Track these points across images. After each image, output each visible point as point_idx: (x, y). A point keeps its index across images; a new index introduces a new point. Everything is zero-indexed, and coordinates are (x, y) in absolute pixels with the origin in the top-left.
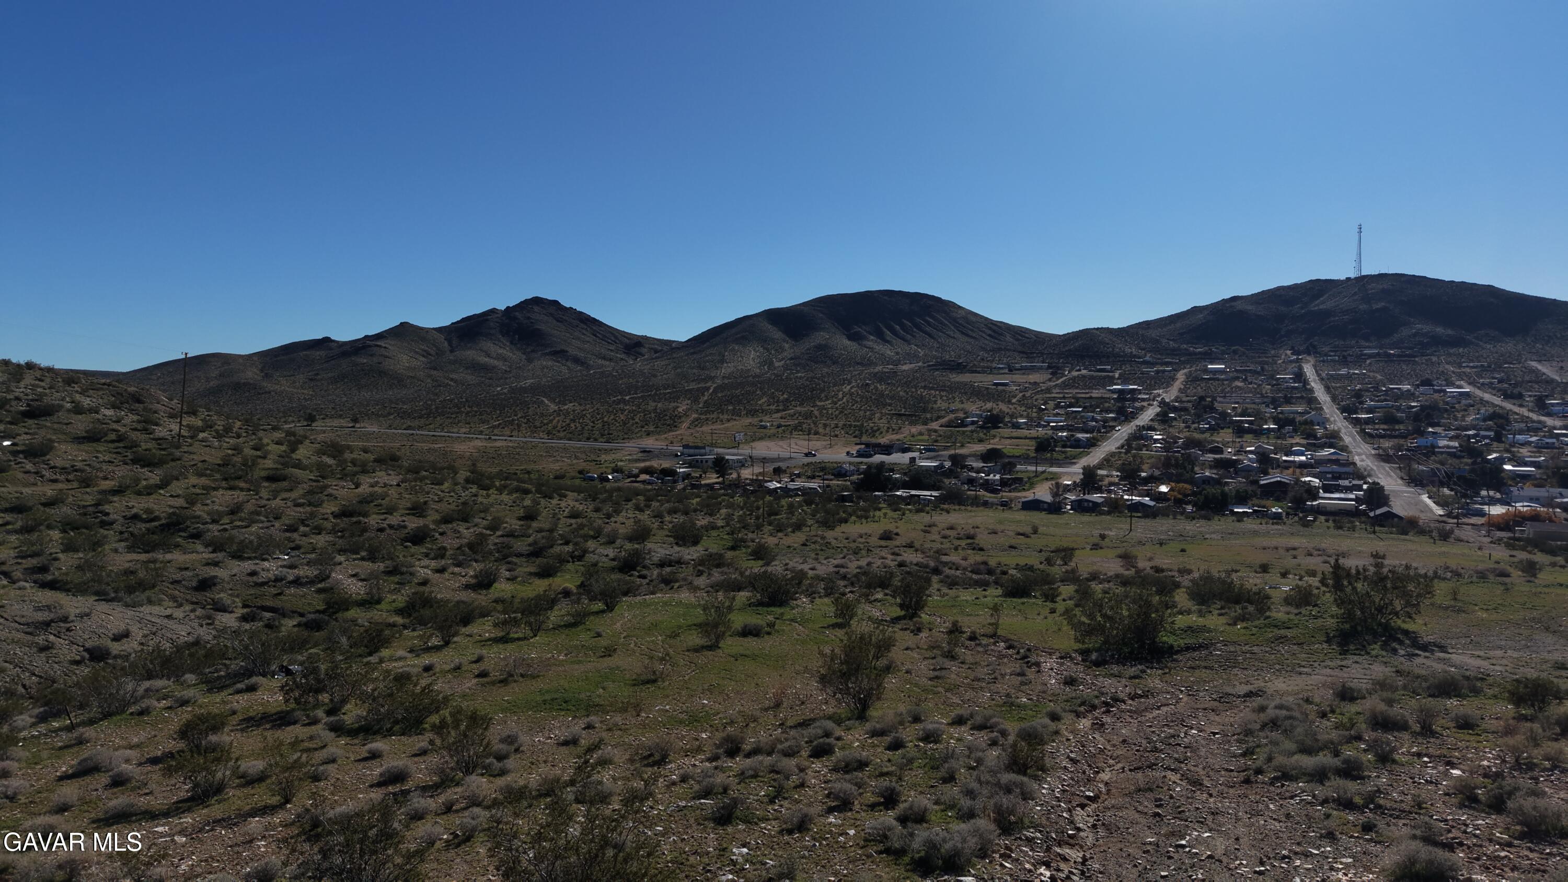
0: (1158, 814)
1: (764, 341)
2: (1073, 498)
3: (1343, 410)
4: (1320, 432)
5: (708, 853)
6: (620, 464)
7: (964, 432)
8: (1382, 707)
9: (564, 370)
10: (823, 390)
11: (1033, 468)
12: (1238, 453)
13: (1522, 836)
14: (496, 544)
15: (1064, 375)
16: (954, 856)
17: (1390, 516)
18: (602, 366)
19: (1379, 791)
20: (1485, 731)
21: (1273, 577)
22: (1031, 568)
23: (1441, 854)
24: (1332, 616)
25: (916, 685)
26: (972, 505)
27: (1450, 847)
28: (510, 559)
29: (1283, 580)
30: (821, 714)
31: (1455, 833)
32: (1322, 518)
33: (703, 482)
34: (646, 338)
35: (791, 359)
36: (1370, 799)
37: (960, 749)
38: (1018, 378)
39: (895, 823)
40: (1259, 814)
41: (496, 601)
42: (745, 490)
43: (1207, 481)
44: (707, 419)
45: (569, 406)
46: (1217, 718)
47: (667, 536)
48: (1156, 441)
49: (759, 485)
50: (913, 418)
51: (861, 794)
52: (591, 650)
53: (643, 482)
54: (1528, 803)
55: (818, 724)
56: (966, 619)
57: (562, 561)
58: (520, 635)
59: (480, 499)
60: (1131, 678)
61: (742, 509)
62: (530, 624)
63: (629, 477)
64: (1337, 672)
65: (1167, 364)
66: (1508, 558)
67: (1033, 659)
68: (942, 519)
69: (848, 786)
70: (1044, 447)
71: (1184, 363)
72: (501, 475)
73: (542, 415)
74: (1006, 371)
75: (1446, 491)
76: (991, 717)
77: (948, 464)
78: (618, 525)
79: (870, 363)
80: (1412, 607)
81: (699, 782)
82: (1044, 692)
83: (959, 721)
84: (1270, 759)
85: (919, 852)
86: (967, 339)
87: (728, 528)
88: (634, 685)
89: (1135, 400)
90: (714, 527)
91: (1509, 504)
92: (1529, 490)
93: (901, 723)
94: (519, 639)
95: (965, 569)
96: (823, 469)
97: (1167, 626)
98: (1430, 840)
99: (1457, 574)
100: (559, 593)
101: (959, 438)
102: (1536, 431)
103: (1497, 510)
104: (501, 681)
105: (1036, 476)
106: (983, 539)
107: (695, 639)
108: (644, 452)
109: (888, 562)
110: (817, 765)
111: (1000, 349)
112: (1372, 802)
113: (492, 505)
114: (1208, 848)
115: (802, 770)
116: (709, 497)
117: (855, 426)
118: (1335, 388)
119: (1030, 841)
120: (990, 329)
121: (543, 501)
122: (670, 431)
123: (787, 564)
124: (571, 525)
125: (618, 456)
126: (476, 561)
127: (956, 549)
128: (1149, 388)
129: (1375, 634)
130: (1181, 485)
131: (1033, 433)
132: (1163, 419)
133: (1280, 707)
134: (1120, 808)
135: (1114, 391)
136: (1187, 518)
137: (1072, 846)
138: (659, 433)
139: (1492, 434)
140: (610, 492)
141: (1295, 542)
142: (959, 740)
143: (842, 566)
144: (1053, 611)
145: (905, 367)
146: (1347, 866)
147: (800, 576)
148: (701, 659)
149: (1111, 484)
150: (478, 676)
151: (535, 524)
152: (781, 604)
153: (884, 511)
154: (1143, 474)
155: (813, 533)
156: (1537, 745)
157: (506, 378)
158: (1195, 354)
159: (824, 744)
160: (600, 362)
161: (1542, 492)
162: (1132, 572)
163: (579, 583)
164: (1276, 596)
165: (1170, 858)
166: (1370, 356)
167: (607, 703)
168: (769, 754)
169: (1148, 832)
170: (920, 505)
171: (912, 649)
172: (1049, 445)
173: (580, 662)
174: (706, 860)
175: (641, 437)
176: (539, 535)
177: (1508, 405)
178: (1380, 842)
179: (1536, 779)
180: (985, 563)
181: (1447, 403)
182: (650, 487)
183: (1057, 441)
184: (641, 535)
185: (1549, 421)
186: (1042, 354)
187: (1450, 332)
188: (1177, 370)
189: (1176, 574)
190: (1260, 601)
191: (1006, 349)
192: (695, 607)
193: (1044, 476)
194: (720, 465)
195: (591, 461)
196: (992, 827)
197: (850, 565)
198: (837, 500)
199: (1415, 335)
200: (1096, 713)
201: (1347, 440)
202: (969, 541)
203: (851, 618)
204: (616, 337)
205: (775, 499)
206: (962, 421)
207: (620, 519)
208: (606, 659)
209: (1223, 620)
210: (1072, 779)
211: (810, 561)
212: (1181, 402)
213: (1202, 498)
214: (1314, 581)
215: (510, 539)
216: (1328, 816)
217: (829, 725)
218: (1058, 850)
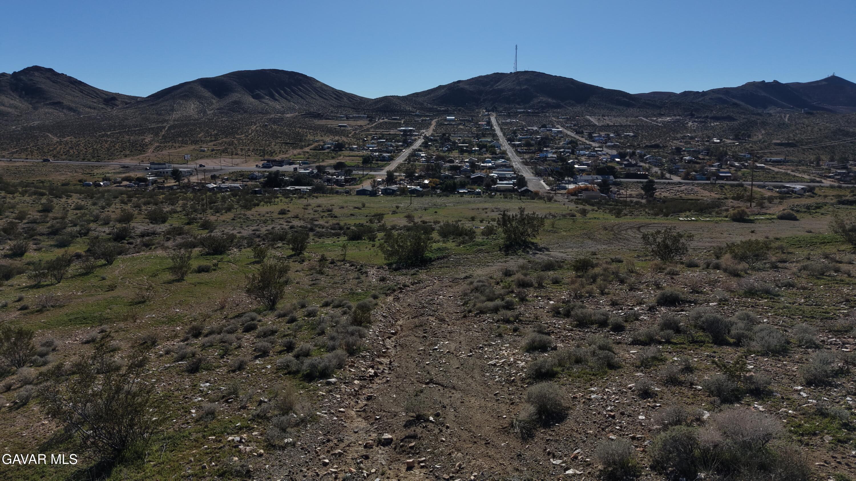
0: (425, 336)
1: (199, 98)
2: (382, 188)
3: (509, 140)
4: (498, 151)
5: (185, 389)
6: (107, 175)
7: (324, 153)
8: (522, 277)
9: (62, 115)
10: (239, 128)
11: (362, 173)
12: (461, 162)
13: (577, 326)
14: (24, 228)
15: (376, 122)
16: (325, 370)
17: (527, 191)
18: (89, 113)
19: (520, 314)
20: (564, 284)
21: (477, 223)
22: (362, 225)
23: (545, 337)
24: (502, 239)
25: (303, 289)
26: (330, 193)
27: (548, 334)
28: (35, 237)
29: (481, 224)
30: (249, 310)
31: (551, 328)
32: (498, 193)
33: (166, 185)
34: (118, 95)
35: (218, 109)
36: (517, 317)
37: (327, 318)
38: (352, 123)
39: (293, 358)
40: (470, 330)
41: (29, 264)
42: (194, 190)
43: (447, 177)
44: (165, 146)
45: (68, 138)
46: (452, 290)
47: (144, 218)
48: (422, 157)
49: (202, 187)
50: (294, 145)
51: (273, 347)
52: (99, 287)
53: (125, 186)
54: (579, 312)
55: (247, 314)
56: (329, 253)
57: (73, 236)
58: (48, 283)
59: (8, 200)
60: (412, 275)
61: (192, 200)
62: (55, 276)
63: (115, 183)
64: (504, 264)
65: (427, 116)
66: (575, 208)
67: (364, 270)
68: (314, 202)
69: (266, 344)
70: (367, 161)
71: (434, 115)
72: (21, 184)
73: (48, 145)
74: (345, 119)
75: (551, 178)
76: (343, 300)
77: (315, 171)
78: (110, 213)
79: (267, 113)
80: (536, 231)
81: (177, 353)
82: (370, 286)
83: (326, 305)
84: (474, 305)
85: (306, 371)
86: (323, 100)
87: (184, 212)
88: (131, 305)
89: (412, 135)
90: (175, 212)
91: (576, 183)
92: (585, 177)
93: (295, 309)
94: (48, 285)
95: (327, 228)
96: (242, 175)
97: (429, 249)
98: (540, 332)
99: (554, 216)
100: (73, 256)
101: (321, 157)
102: (588, 149)
103: (571, 186)
104: (37, 311)
105: (363, 177)
106: (336, 211)
107: (168, 276)
108: (124, 167)
109: (284, 226)
110: (248, 336)
111: (341, 106)
112: (517, 319)
113: (18, 204)
114: (447, 348)
115: (239, 339)
116: (170, 194)
117: (260, 150)
118: (505, 129)
119: (364, 357)
120: (335, 94)
121: (55, 200)
122: (140, 154)
123: (223, 231)
124: (77, 214)
125: (105, 170)
126: (10, 240)
127: (322, 217)
128: (419, 129)
129: (520, 246)
130: (434, 179)
131: (361, 153)
132: (425, 145)
133: (479, 281)
134: (407, 336)
135: (401, 131)
136: (438, 196)
137: (384, 357)
138: (133, 156)
139: (570, 150)
140: (103, 193)
141: (486, 205)
142: (326, 314)
143: (257, 230)
144: (373, 246)
145: (288, 115)
146: (507, 348)
147: (232, 237)
148: (173, 287)
149: (401, 180)
150: (21, 309)
151: (51, 215)
152: (221, 253)
153: (280, 198)
154: (417, 175)
155: (238, 213)
156: (583, 287)
157: (19, 121)
158: (441, 111)
159: (251, 324)
160: (87, 110)
161: (589, 178)
162: (412, 224)
163: (86, 249)
164: (478, 231)
165: (430, 355)
166: (520, 113)
167: (113, 317)
168: (219, 333)
169: (420, 345)
170: (301, 195)
171: (299, 271)
172: (369, 160)
173: (92, 295)
174: (184, 392)
175: (121, 158)
176: (55, 221)
177: (577, 137)
178: (520, 336)
179: (583, 302)
180: (338, 224)
181: (552, 136)
182: (130, 189)
183: (373, 158)
184: (127, 218)
185: (594, 144)
186: (364, 109)
187: (554, 101)
188: (432, 120)
189: (433, 224)
190: (471, 234)
191: (344, 107)
192: (167, 258)
193: (367, 176)
194: (176, 175)
195: (87, 174)
196: (344, 353)
197: (262, 229)
198: (251, 193)
199: (539, 102)
200: (396, 293)
201: (510, 155)
202: (329, 213)
203: (264, 257)
204: (97, 94)
205: (213, 194)
206: (322, 147)
207: (111, 209)
208: (110, 292)
209: (454, 244)
210: (384, 325)
211: (237, 228)
212: (434, 136)
213: (444, 186)
214: (495, 224)
215: (34, 224)
216: (499, 327)
217: (254, 314)
218: (378, 360)
